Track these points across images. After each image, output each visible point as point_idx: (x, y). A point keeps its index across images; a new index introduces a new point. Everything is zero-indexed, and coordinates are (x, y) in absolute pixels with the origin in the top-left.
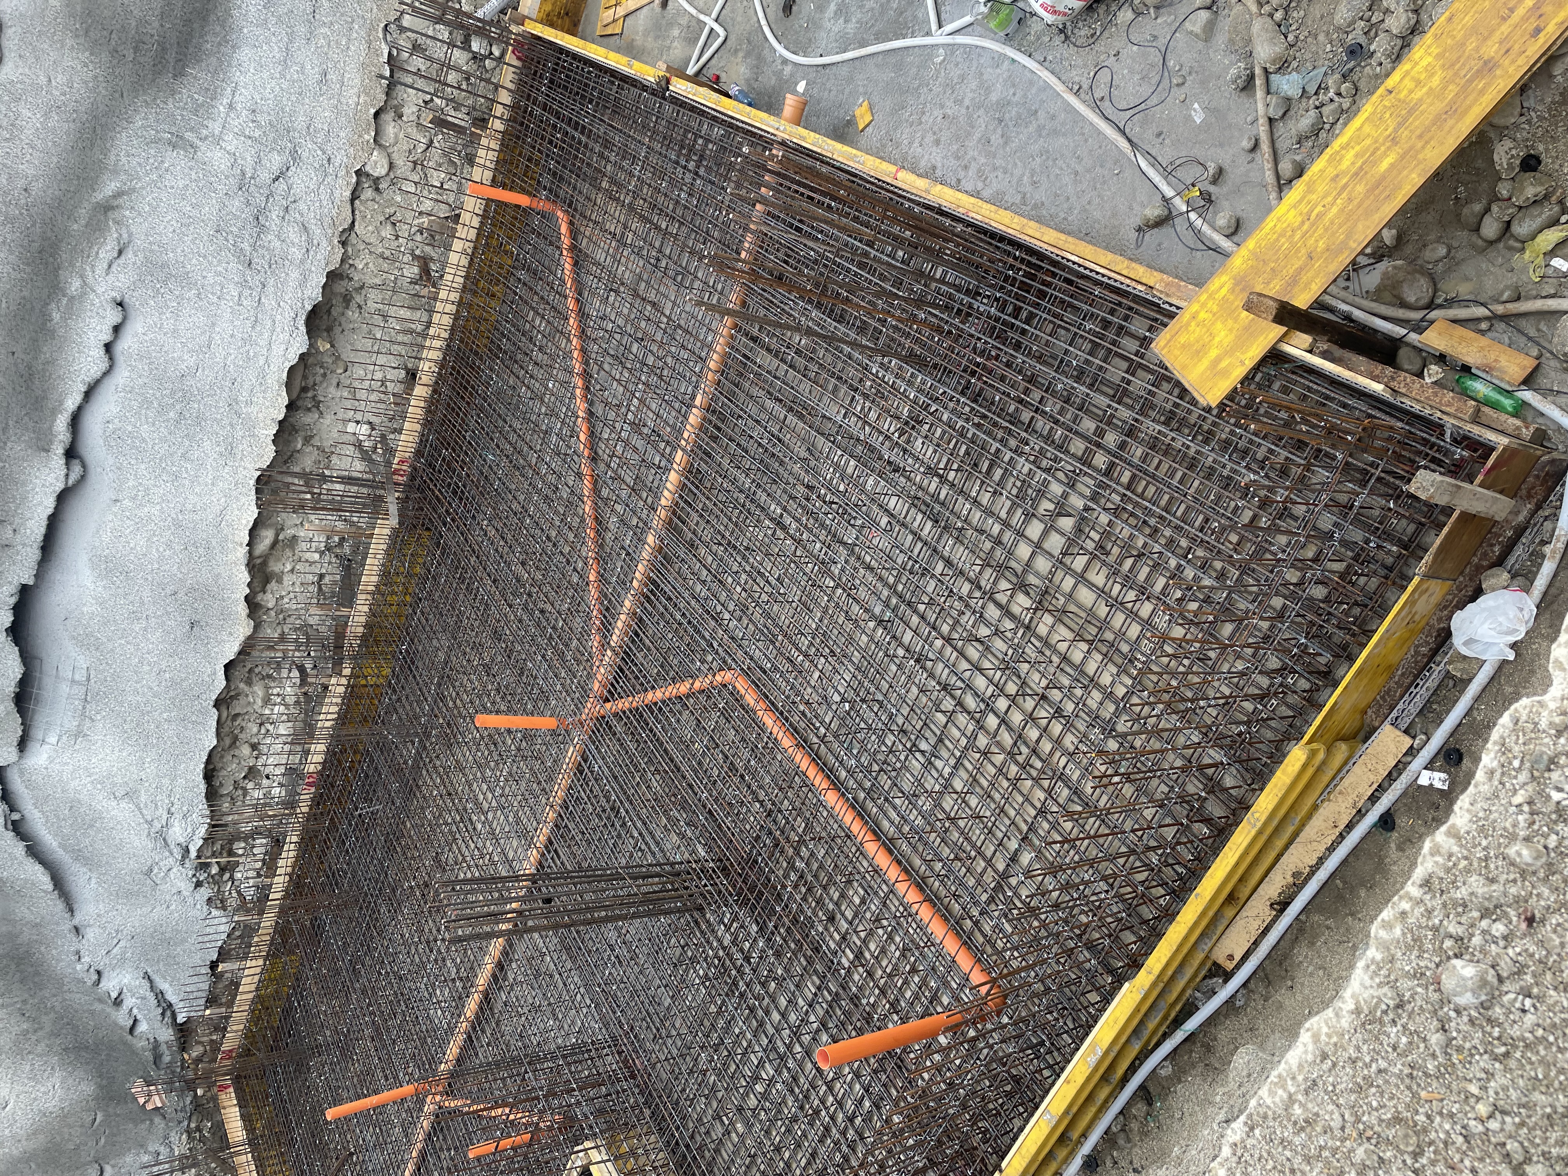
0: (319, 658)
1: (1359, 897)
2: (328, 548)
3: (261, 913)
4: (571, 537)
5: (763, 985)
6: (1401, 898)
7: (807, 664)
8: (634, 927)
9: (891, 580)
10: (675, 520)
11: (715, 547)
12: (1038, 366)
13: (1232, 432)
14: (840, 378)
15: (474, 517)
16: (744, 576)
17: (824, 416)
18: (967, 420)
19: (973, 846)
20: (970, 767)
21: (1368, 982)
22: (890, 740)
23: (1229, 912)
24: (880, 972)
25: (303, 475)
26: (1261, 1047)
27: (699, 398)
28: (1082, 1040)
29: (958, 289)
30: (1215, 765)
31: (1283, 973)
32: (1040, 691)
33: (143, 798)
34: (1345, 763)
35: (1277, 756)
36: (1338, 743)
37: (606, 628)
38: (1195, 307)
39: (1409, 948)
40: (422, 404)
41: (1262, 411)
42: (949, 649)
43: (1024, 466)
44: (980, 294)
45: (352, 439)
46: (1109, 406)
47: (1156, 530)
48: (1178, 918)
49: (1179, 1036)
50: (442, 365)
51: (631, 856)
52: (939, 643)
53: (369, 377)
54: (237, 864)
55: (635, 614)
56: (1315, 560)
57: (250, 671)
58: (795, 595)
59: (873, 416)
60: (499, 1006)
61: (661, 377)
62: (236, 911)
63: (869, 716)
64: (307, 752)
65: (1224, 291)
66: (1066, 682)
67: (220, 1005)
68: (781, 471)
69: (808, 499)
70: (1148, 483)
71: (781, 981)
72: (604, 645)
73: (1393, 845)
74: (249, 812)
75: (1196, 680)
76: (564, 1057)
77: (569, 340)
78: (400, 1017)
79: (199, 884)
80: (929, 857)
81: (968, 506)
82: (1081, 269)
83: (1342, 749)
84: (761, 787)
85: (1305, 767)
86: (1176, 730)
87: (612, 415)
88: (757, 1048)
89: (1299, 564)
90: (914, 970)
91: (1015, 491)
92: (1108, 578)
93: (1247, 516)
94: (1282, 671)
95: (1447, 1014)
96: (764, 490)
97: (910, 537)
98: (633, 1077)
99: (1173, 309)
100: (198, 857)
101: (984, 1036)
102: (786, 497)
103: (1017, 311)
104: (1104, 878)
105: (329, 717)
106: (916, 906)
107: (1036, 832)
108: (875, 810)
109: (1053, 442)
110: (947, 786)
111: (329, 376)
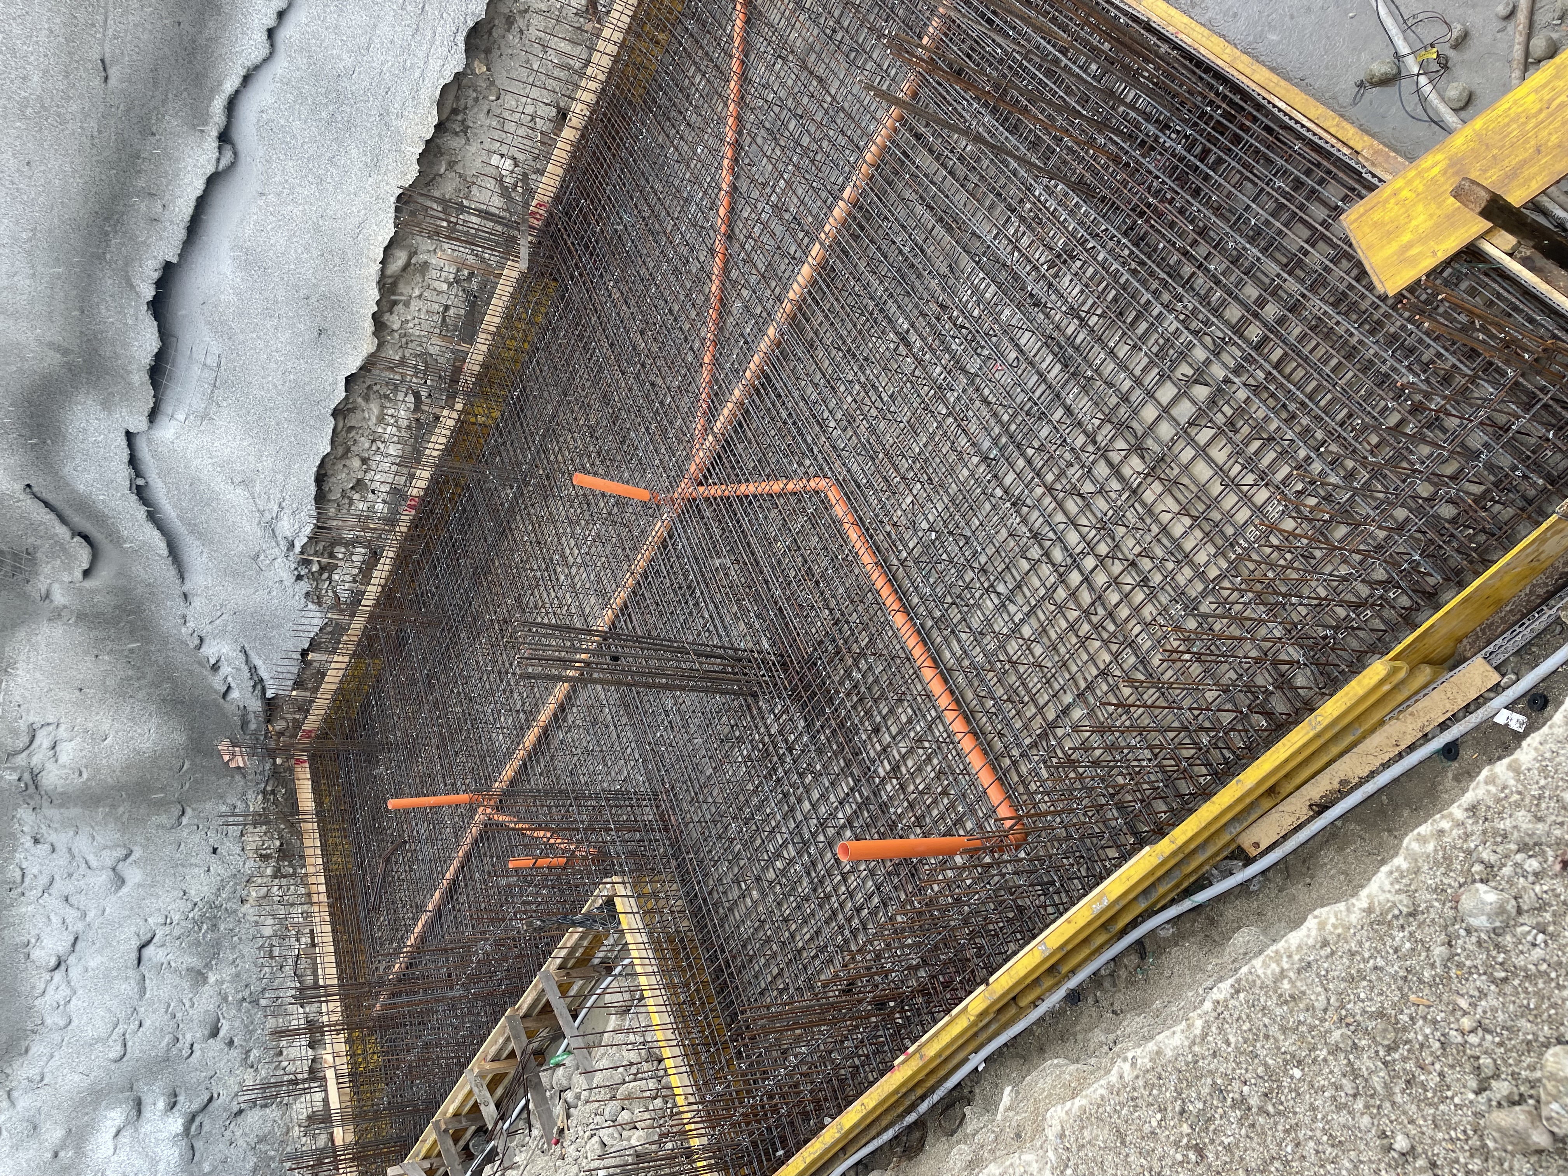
0: (435, 388)
1: (1401, 816)
2: (457, 281)
3: (352, 615)
4: (693, 314)
5: (800, 775)
6: (1443, 817)
7: (902, 487)
8: (690, 699)
9: (1006, 418)
10: (799, 315)
11: (834, 352)
12: (1214, 218)
13: (1403, 328)
14: (999, 195)
15: (601, 276)
16: (857, 387)
17: (974, 233)
18: (1123, 264)
19: (1028, 691)
20: (1042, 617)
21: (1387, 887)
22: (969, 575)
23: (1266, 804)
24: (912, 788)
25: (442, 201)
26: (1265, 931)
27: (848, 190)
28: (1092, 888)
29: (1148, 117)
30: (1291, 663)
31: (1304, 870)
32: (1131, 557)
33: (258, 488)
34: (1425, 686)
35: (1357, 666)
36: (1422, 666)
37: (712, 414)
38: (1399, 183)
39: (1437, 864)
40: (568, 148)
41: (1441, 310)
42: (1048, 499)
43: (1171, 324)
44: (1169, 128)
45: (494, 172)
46: (1278, 275)
47: (1294, 416)
48: (1214, 799)
49: (1187, 905)
50: (594, 109)
51: (699, 635)
52: (1039, 491)
53: (520, 109)
54: (336, 566)
55: (742, 404)
56: (1453, 478)
57: (369, 388)
58: (905, 414)
59: (1025, 242)
60: (555, 743)
61: (813, 161)
62: (331, 608)
63: (953, 549)
64: (412, 476)
65: (1436, 171)
66: (1159, 552)
67: (306, 689)
68: (917, 284)
69: (938, 319)
70: (1299, 365)
71: (817, 776)
72: (707, 429)
73: (1450, 775)
74: (353, 521)
75: (1295, 576)
76: (607, 799)
77: (726, 105)
78: (464, 733)
79: (299, 578)
80: (983, 694)
81: (1102, 356)
82: (1286, 119)
83: (1427, 672)
84: (834, 596)
85: (1382, 682)
86: (1261, 621)
87: (755, 194)
88: (784, 830)
89: (1435, 479)
90: (945, 793)
91: (1155, 349)
92: (1230, 456)
93: (1393, 419)
94: (1386, 584)
95: (1457, 931)
96: (896, 301)
97: (1035, 378)
98: (667, 830)
99: (1375, 181)
100: (302, 553)
101: (998, 864)
102: (916, 313)
103: (1206, 152)
104: (1150, 747)
105: (437, 447)
106: (960, 736)
107: (1093, 691)
108: (939, 639)
109: (1209, 303)
110: (1016, 630)
111: (481, 101)
